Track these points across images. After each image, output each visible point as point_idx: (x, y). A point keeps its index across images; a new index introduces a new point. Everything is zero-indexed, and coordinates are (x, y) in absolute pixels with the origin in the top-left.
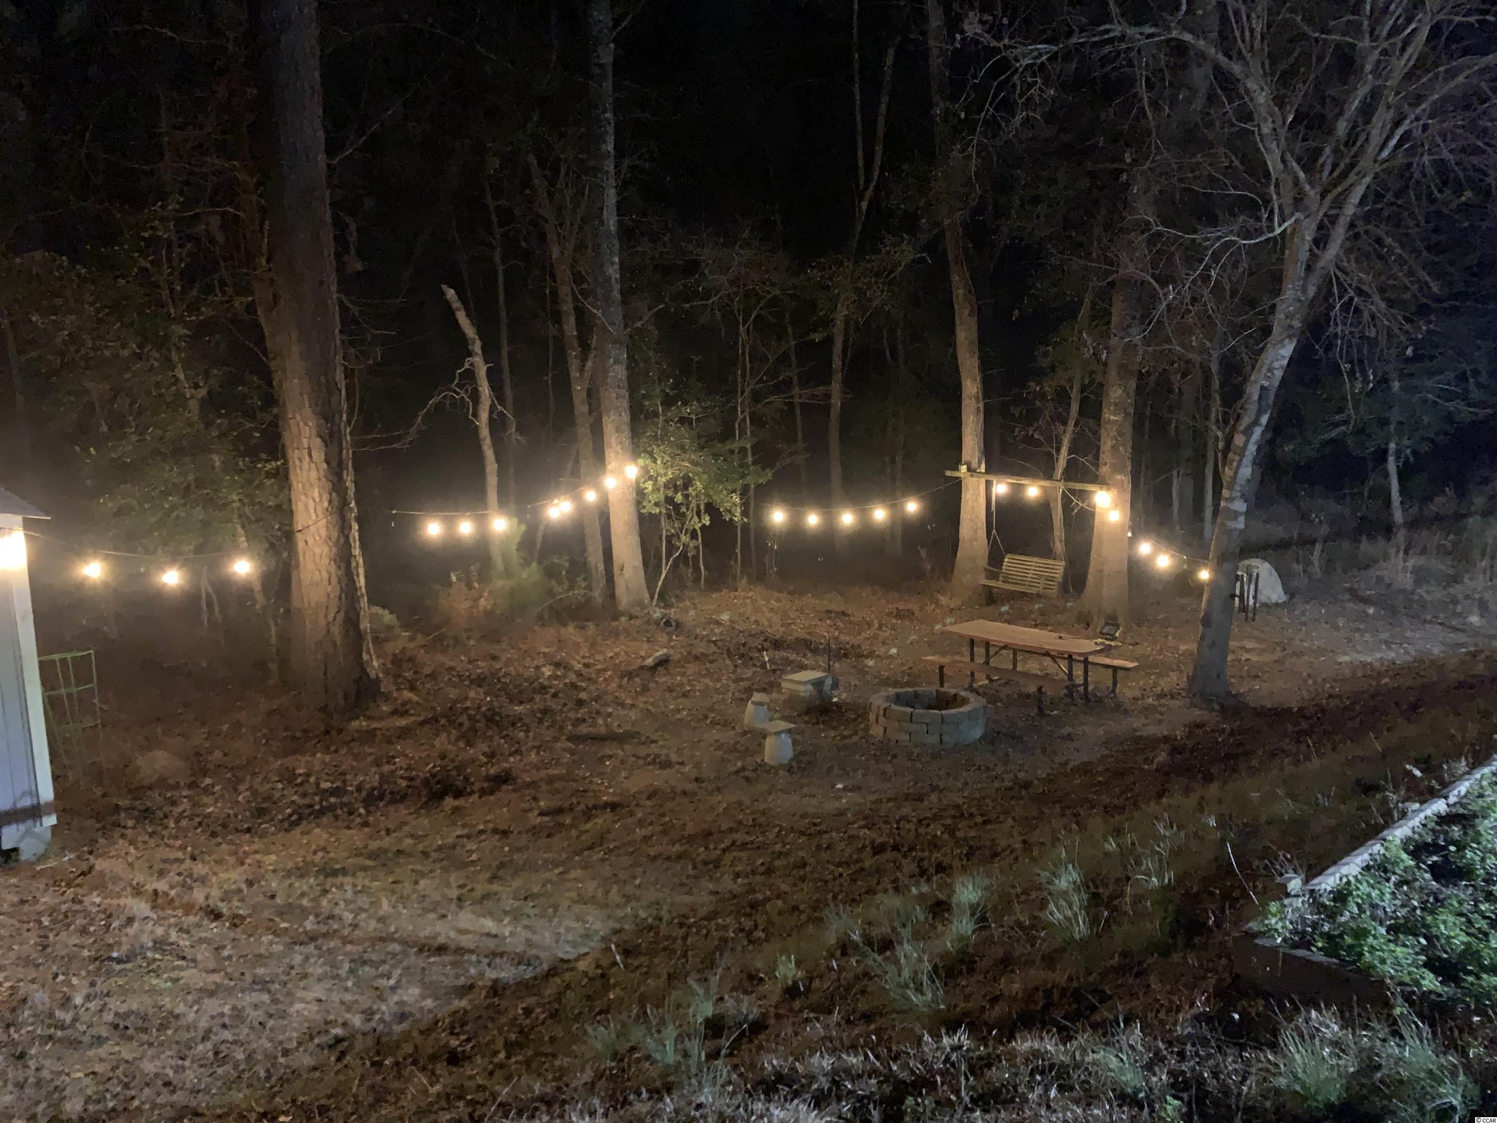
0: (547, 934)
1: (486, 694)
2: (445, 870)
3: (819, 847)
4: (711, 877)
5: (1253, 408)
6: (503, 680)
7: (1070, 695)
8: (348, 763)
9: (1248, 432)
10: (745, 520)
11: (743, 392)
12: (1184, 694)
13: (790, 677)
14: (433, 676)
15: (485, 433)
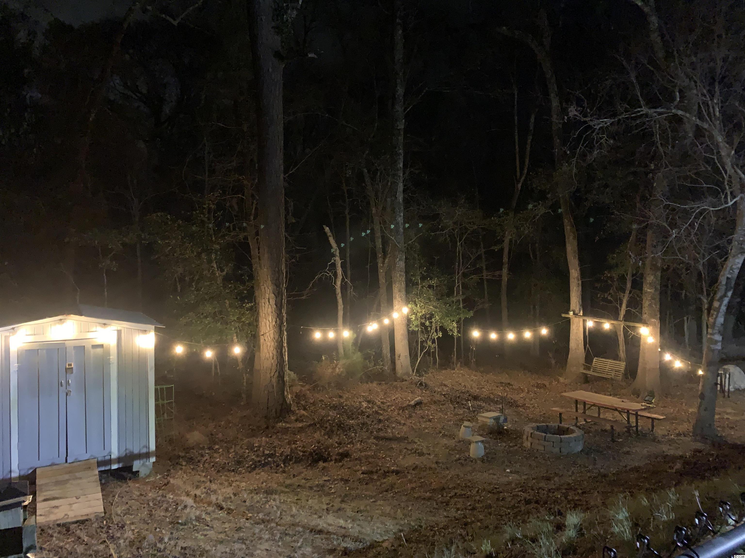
0: (368, 529)
1: (337, 414)
2: (320, 496)
3: (498, 499)
4: (445, 510)
5: (723, 288)
6: (345, 407)
7: (628, 431)
8: (276, 443)
9: (721, 300)
10: (459, 335)
11: (458, 273)
12: (691, 434)
13: (483, 415)
14: (314, 404)
15: (338, 291)
